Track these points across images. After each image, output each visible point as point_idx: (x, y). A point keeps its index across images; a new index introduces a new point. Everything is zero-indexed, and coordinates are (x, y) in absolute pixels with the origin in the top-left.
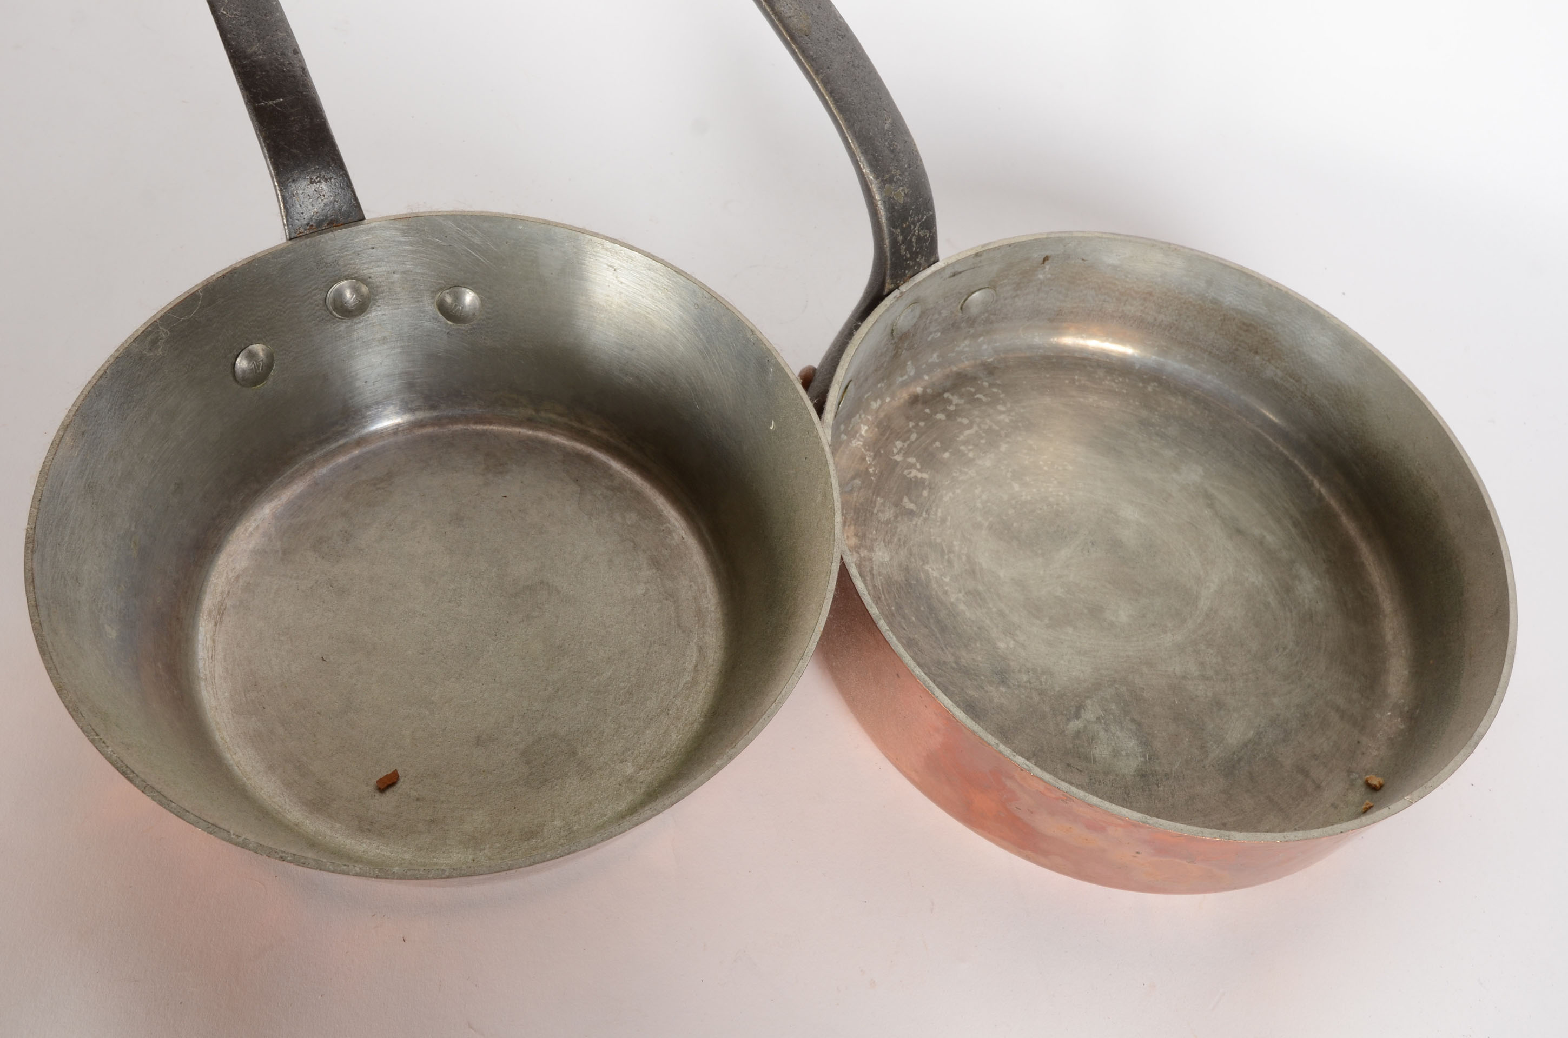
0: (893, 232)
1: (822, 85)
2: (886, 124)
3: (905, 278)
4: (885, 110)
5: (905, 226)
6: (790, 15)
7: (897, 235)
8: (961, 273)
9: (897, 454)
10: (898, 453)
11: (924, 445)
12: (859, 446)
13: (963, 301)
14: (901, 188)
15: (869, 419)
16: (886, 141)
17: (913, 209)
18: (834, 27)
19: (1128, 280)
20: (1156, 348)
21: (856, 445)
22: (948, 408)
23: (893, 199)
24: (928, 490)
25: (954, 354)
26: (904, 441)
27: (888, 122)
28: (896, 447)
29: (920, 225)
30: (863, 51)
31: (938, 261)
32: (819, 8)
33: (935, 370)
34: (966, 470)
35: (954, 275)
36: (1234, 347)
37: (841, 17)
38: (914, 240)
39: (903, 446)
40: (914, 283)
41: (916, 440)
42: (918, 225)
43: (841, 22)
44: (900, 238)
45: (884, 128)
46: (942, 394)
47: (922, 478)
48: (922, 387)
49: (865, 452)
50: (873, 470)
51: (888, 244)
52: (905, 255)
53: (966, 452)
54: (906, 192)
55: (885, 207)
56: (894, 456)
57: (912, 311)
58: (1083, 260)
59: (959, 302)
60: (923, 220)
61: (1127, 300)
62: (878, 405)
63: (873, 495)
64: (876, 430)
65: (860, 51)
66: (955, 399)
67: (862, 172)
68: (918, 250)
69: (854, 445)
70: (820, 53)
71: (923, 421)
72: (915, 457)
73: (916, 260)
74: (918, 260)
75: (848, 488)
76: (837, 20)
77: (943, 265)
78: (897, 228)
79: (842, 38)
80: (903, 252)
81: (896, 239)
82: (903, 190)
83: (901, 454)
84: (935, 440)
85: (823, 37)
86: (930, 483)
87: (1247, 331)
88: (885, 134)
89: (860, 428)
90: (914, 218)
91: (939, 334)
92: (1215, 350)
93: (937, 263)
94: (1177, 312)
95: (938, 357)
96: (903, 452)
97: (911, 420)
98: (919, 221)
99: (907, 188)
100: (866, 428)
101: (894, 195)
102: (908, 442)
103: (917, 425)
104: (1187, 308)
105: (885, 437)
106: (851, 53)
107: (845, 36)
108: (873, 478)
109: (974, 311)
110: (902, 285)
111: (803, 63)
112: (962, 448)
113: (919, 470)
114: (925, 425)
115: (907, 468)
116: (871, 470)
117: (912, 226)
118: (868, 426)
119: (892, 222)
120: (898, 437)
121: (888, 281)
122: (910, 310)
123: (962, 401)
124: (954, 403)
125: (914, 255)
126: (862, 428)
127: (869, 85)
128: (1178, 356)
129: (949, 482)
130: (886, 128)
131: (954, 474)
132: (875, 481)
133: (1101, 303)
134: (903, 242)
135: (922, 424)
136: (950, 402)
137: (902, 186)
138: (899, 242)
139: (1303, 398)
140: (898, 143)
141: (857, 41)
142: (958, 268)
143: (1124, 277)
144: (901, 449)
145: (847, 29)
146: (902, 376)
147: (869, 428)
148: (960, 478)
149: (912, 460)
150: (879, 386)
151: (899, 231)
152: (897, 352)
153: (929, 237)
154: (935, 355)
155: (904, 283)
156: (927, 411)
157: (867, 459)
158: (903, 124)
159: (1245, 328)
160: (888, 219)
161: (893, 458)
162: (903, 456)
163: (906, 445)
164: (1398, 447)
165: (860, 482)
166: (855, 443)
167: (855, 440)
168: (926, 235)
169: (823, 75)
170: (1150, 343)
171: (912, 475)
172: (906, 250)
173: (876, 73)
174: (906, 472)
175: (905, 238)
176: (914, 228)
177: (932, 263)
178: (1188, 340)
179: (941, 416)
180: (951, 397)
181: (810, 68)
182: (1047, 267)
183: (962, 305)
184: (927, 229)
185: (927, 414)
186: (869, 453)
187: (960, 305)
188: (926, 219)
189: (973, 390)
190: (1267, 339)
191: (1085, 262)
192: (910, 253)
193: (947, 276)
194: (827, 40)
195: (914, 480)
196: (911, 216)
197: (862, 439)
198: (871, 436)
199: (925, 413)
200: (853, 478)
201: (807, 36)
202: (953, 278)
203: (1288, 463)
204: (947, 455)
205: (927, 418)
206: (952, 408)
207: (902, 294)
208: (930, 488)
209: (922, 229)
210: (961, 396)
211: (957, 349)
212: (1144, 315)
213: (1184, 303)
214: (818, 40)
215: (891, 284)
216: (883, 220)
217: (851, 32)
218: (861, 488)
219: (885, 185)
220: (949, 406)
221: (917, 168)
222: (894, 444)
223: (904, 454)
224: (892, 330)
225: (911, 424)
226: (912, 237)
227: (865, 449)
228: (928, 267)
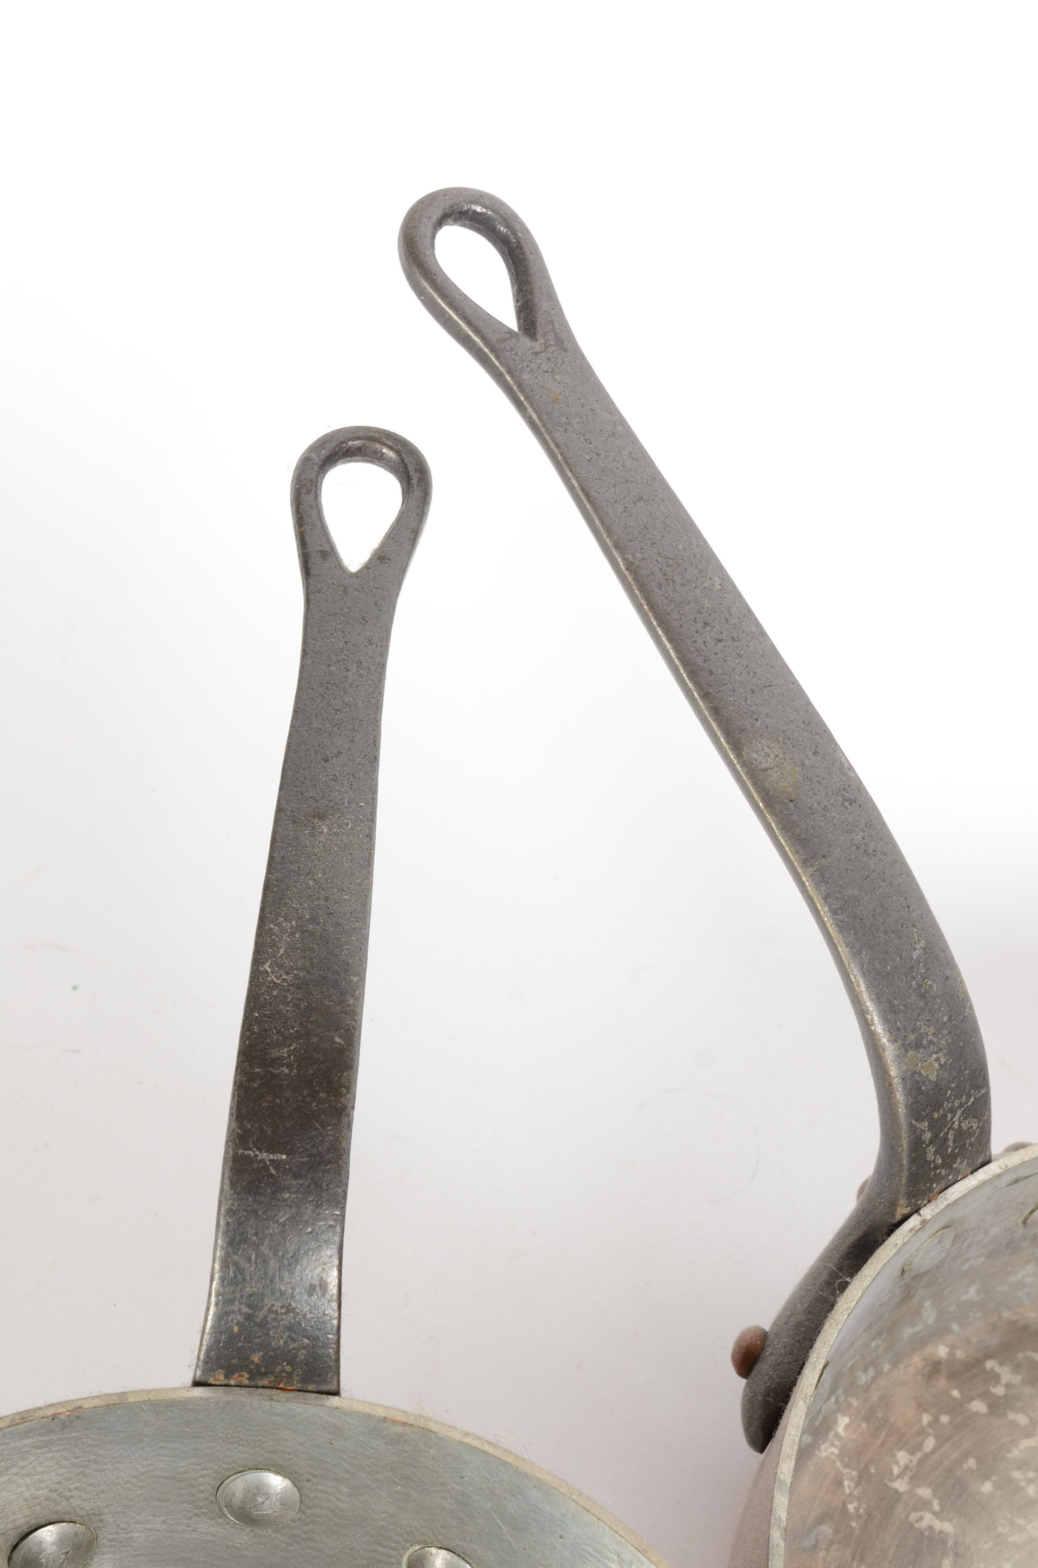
0: (915, 1126)
1: (813, 884)
2: (915, 949)
3: (931, 1195)
4: (914, 926)
5: (936, 1116)
6: (767, 765)
7: (922, 1131)
8: (1027, 1177)
9: (898, 1477)
10: (900, 1476)
11: (947, 1463)
12: (833, 1457)
13: (1028, 1212)
14: (935, 1056)
15: (851, 1405)
16: (914, 978)
17: (952, 1089)
18: (838, 785)
21: (828, 1453)
22: (992, 1390)
23: (920, 1074)
24: (951, 1558)
25: (1006, 1288)
26: (912, 1453)
27: (918, 947)
28: (897, 1463)
29: (963, 1113)
30: (884, 825)
31: (989, 1163)
32: (815, 753)
33: (971, 1314)
34: (1022, 1522)
35: (1016, 1181)
37: (851, 768)
38: (951, 1137)
39: (911, 1461)
40: (946, 1203)
41: (934, 1450)
42: (959, 1112)
43: (850, 778)
44: (928, 1135)
45: (912, 958)
46: (983, 1361)
47: (941, 1532)
48: (947, 1346)
49: (841, 1469)
50: (855, 1508)
51: (905, 1146)
52: (934, 1161)
53: (1023, 1484)
54: (942, 1063)
55: (904, 1087)
56: (892, 1481)
57: (939, 1242)
59: (1022, 1214)
60: (969, 1103)
62: (869, 1378)
63: (853, 1558)
64: (864, 1425)
65: (879, 827)
66: (1006, 1374)
67: (871, 1029)
68: (957, 1151)
69: (824, 1454)
70: (812, 831)
71: (947, 1413)
72: (929, 1486)
73: (952, 1166)
74: (955, 1166)
75: (808, 1542)
76: (844, 774)
77: (999, 1171)
78: (922, 1121)
79: (851, 804)
80: (930, 1157)
81: (920, 1138)
82: (937, 1059)
83: (906, 1479)
84: (968, 1454)
85: (818, 803)
86: (956, 1544)
88: (912, 967)
89: (836, 1421)
90: (953, 1103)
91: (982, 1260)
93: (988, 1166)
95: (978, 1292)
96: (909, 1473)
97: (925, 1411)
98: (961, 1106)
99: (943, 1055)
100: (846, 1420)
101: (922, 1067)
102: (919, 1455)
103: (936, 1420)
105: (879, 1442)
106: (864, 831)
107: (855, 801)
108: (854, 1524)
110: (925, 1205)
111: (782, 846)
112: (1016, 1474)
113: (936, 1514)
114: (951, 1422)
115: (915, 1509)
116: (851, 1507)
117: (949, 1116)
118: (850, 1417)
119: (916, 1112)
120: (902, 1442)
121: (901, 1202)
122: (936, 1241)
123: (1017, 1379)
124: (1003, 1381)
125: (948, 1162)
126: (840, 1421)
127: (891, 884)
129: (990, 1544)
130: (915, 957)
131: (1000, 1529)
132: (856, 1531)
134: (931, 1142)
135: (945, 1419)
136: (996, 1378)
137: (936, 1053)
138: (924, 1143)
140: (933, 981)
141: (875, 808)
142: (1022, 1173)
144: (907, 1467)
145: (860, 788)
146: (913, 1326)
147: (852, 1421)
148: (1011, 1539)
149: (925, 1492)
150: (873, 1344)
151: (926, 1124)
152: (909, 1293)
153: (977, 1128)
154: (973, 1290)
155: (929, 1202)
156: (955, 1393)
157: (846, 1483)
158: (945, 949)
160: (909, 1107)
161: (890, 1484)
162: (909, 1483)
163: (915, 1460)
165: (830, 1532)
166: (826, 1451)
167: (827, 1444)
168: (972, 1127)
169: (814, 869)
171: (924, 1524)
172: (936, 1153)
173: (904, 863)
174: (913, 1517)
175: (935, 1136)
176: (952, 1119)
177: (979, 1166)
179: (979, 1406)
180: (998, 1369)
181: (794, 855)
183: (1026, 1219)
184: (974, 1117)
185: (954, 1399)
186: (850, 1471)
187: (1023, 1217)
188: (973, 1102)
192: (942, 1157)
193: (1004, 1184)
194: (825, 808)
195: (927, 1534)
196: (948, 1100)
197: (837, 1443)
198: (854, 1437)
199: (952, 1397)
200: (819, 1521)
201: (792, 800)
202: (1015, 1186)
204: (987, 1487)
205: (956, 1408)
206: (999, 1391)
207: (924, 1223)
208: (956, 1554)
209: (966, 1118)
210: (1016, 1368)
211: (1012, 1279)
214: (810, 808)
215: (907, 1207)
216: (901, 1110)
217: (867, 792)
218: (831, 1543)
219: (907, 1051)
220: (994, 1387)
221: (963, 1021)
222: (894, 1456)
223: (912, 1478)
224: (903, 1271)
225: (926, 1418)
226: (948, 1133)
227: (842, 1462)
228: (972, 1173)
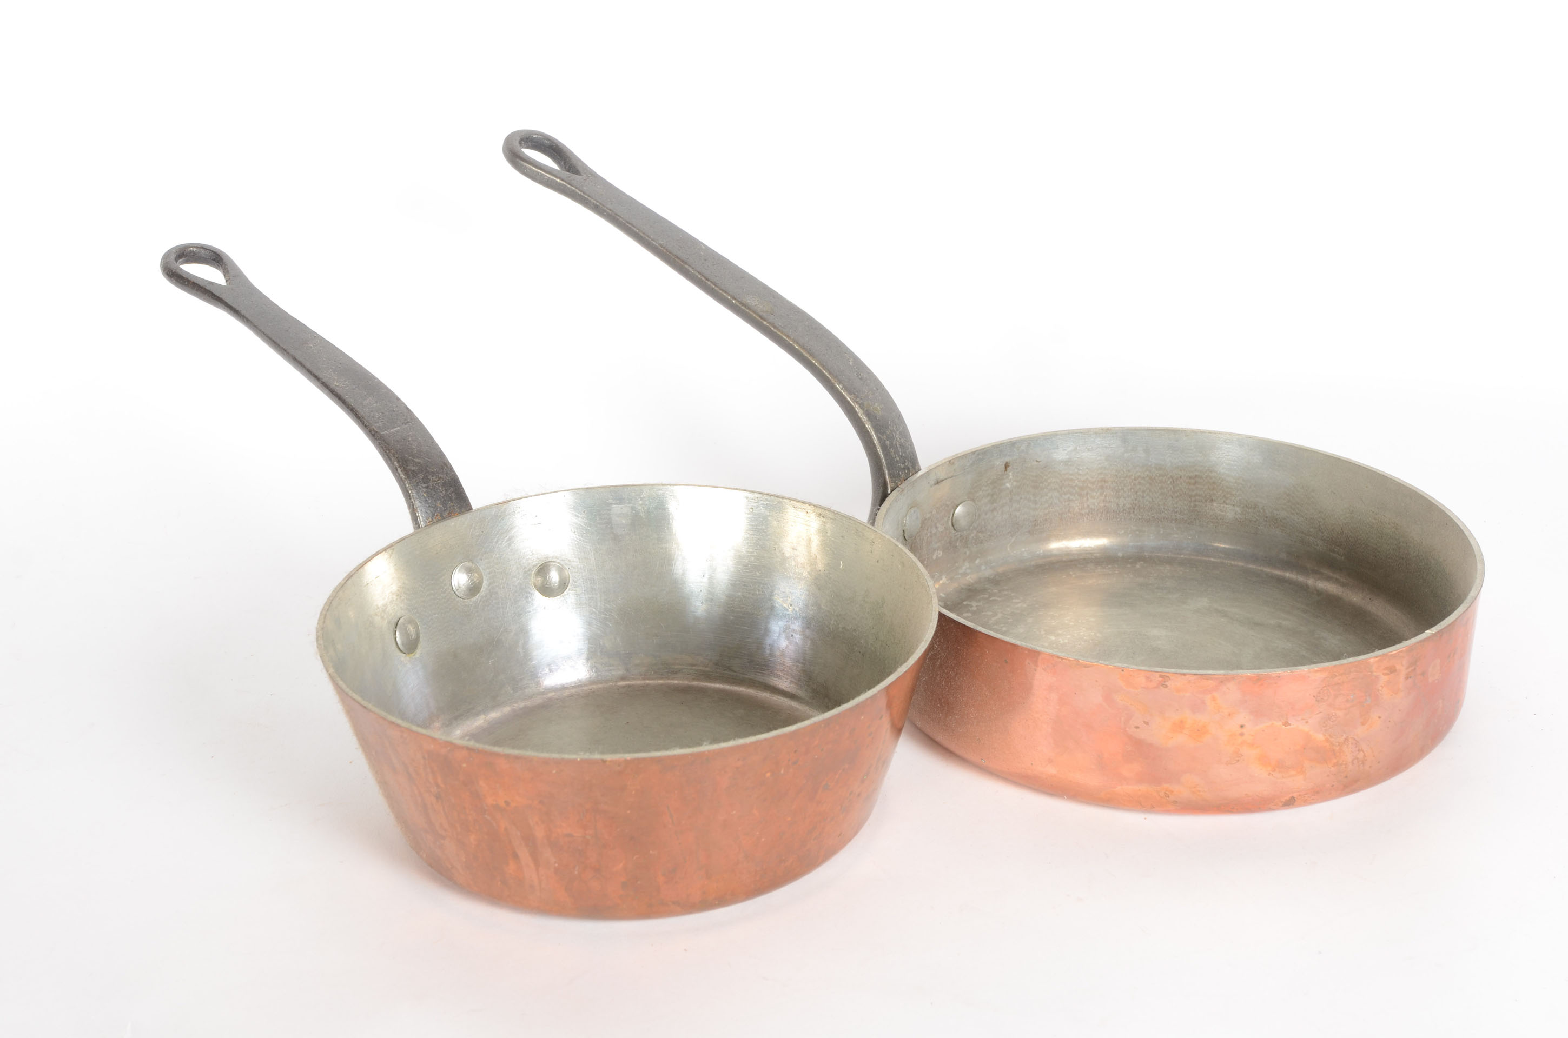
0: (881, 438)
3: (902, 480)
5: (888, 433)
8: (942, 480)
13: (951, 515)
14: (876, 404)
16: (854, 372)
17: (890, 420)
19: (1081, 472)
20: (1130, 535)
22: (970, 609)
23: (873, 412)
29: (900, 434)
31: (920, 470)
35: (936, 482)
36: (1192, 504)
38: (898, 446)
42: (897, 433)
44: (888, 443)
46: (962, 603)
51: (879, 448)
52: (895, 458)
54: (881, 407)
55: (869, 418)
58: (1037, 461)
59: (949, 515)
60: (900, 430)
61: (1087, 494)
67: (844, 395)
70: (786, 323)
73: (905, 464)
74: (905, 467)
77: (925, 473)
78: (883, 434)
80: (893, 455)
81: (885, 444)
82: (878, 406)
85: (784, 313)
87: (1195, 483)
88: (852, 369)
90: (893, 428)
91: (941, 552)
92: (1178, 515)
94: (1132, 490)
98: (897, 430)
99: (880, 404)
101: (873, 409)
104: (1140, 483)
109: (963, 523)
110: (901, 484)
117: (894, 434)
119: (878, 430)
121: (888, 480)
125: (903, 459)
128: (1151, 535)
130: (851, 364)
133: (1067, 503)
134: (891, 446)
136: (970, 606)
137: (876, 402)
138: (887, 446)
139: (1266, 521)
142: (939, 475)
143: (1076, 471)
151: (885, 437)
159: (1193, 481)
160: (874, 427)
164: (1353, 511)
170: (1123, 532)
172: (895, 453)
175: (891, 443)
176: (896, 436)
178: (1153, 516)
180: (970, 603)
182: (1011, 474)
183: (952, 520)
187: (950, 519)
188: (902, 430)
189: (986, 596)
190: (1214, 483)
191: (1040, 463)
192: (898, 456)
193: (932, 484)
194: (788, 315)
196: (890, 425)
201: (772, 314)
202: (938, 486)
203: (1281, 581)
206: (974, 608)
209: (902, 438)
210: (978, 601)
212: (1107, 505)
213: (1135, 480)
214: (781, 316)
215: (892, 482)
216: (870, 428)
219: (864, 402)
224: (904, 531)
226: (897, 443)
